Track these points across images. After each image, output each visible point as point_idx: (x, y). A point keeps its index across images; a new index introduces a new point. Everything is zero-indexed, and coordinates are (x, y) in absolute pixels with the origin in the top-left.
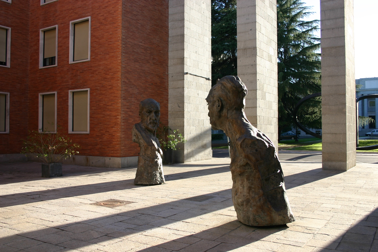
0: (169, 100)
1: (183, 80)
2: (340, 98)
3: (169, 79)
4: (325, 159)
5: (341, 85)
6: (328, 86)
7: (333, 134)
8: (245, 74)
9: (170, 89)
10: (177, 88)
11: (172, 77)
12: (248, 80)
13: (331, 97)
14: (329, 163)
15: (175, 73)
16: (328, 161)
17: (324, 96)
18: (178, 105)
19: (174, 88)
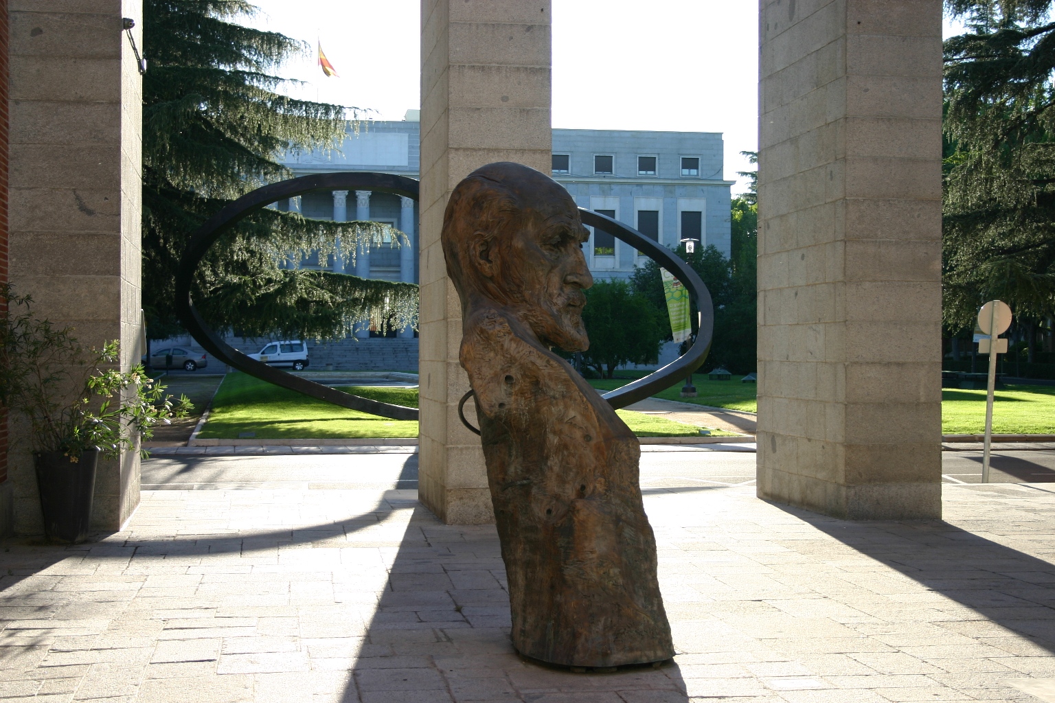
0: (11, 168)
1: (111, 57)
2: (919, 216)
3: (13, 44)
4: (860, 474)
5: (926, 161)
6: (875, 160)
7: (888, 364)
8: (490, 68)
9: (17, 102)
10: (69, 102)
11: (37, 32)
12: (505, 99)
13: (885, 208)
14: (875, 488)
15: (54, 14)
16: (870, 481)
17: (855, 201)
18: (78, 198)
19: (49, 100)
